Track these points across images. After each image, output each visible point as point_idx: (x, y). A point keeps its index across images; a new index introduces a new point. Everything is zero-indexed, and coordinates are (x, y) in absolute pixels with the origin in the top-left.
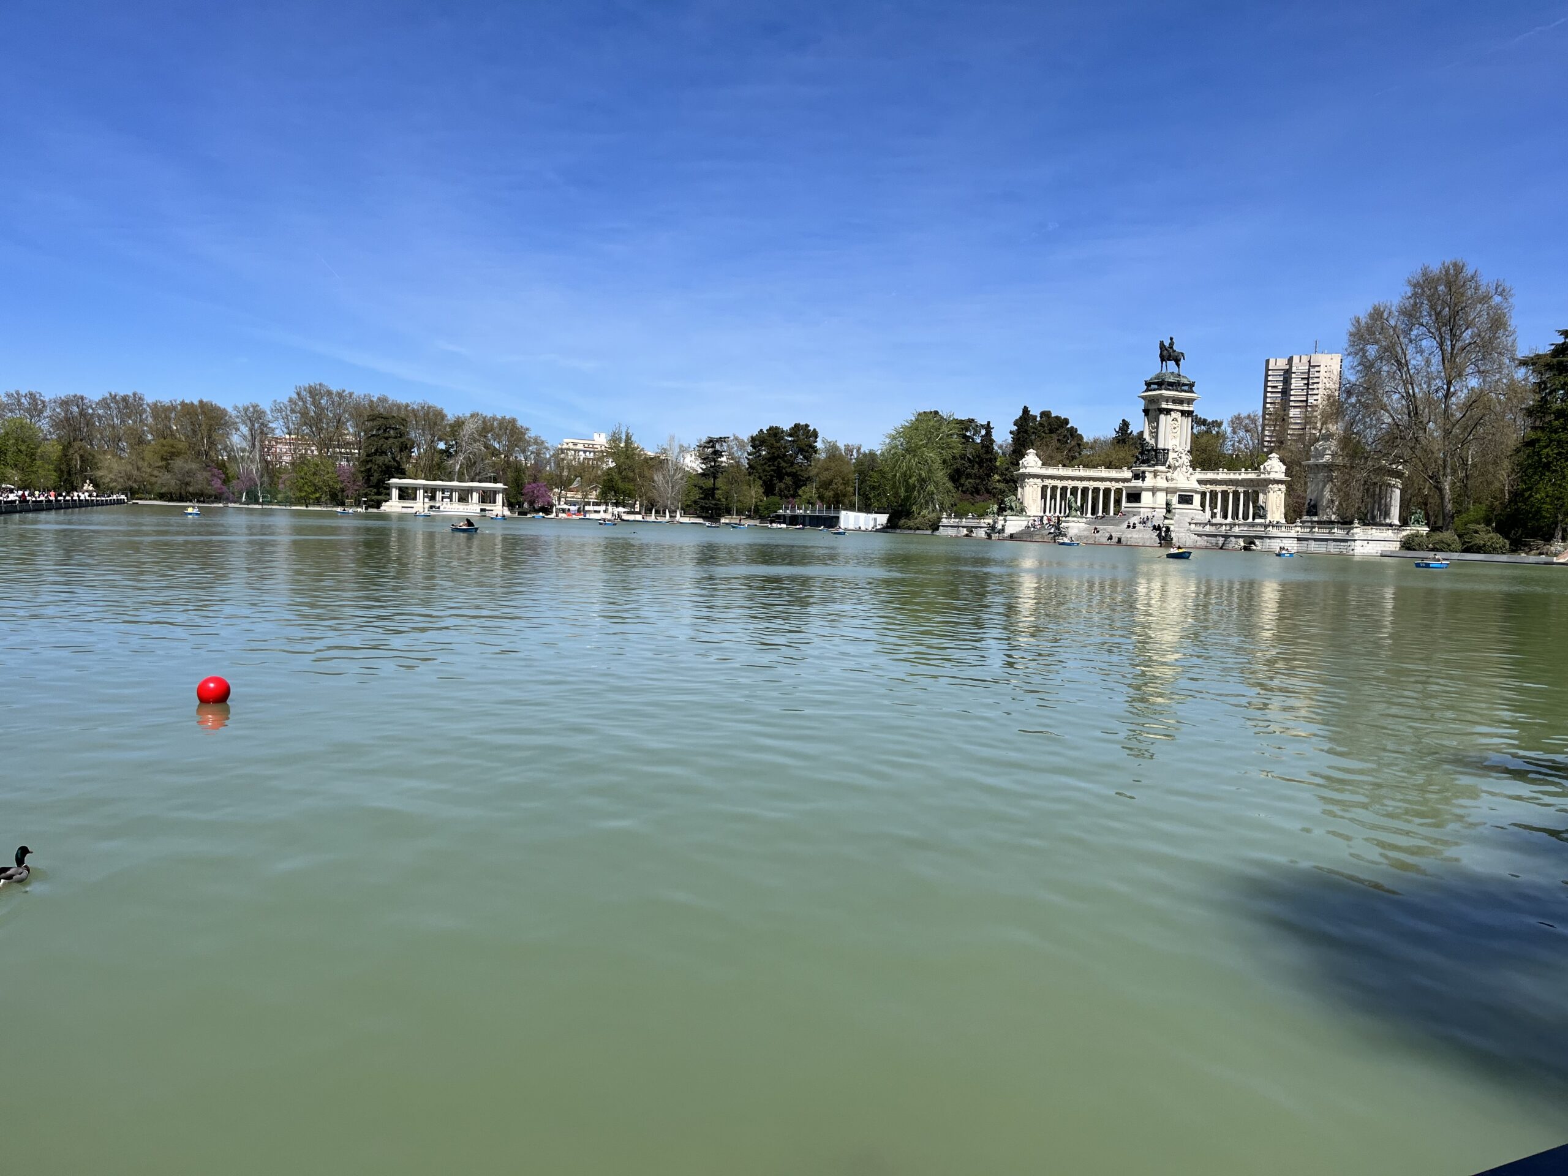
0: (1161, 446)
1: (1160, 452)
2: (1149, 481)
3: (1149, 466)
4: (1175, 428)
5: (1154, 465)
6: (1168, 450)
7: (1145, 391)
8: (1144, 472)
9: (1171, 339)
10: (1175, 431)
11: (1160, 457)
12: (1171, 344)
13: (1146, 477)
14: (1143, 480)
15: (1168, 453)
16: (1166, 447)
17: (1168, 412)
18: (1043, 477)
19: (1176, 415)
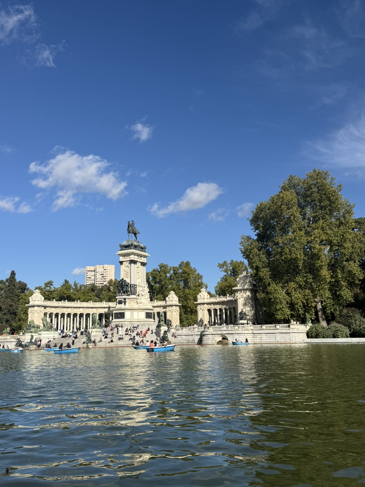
0: (132, 283)
1: (132, 287)
2: (127, 306)
3: (128, 295)
5: (130, 295)
6: (136, 285)
7: (120, 250)
8: (125, 299)
9: (133, 221)
10: (139, 274)
11: (133, 289)
12: (133, 224)
13: (126, 302)
14: (125, 304)
15: (136, 287)
16: (135, 284)
17: (134, 262)
18: (45, 307)
19: (139, 264)
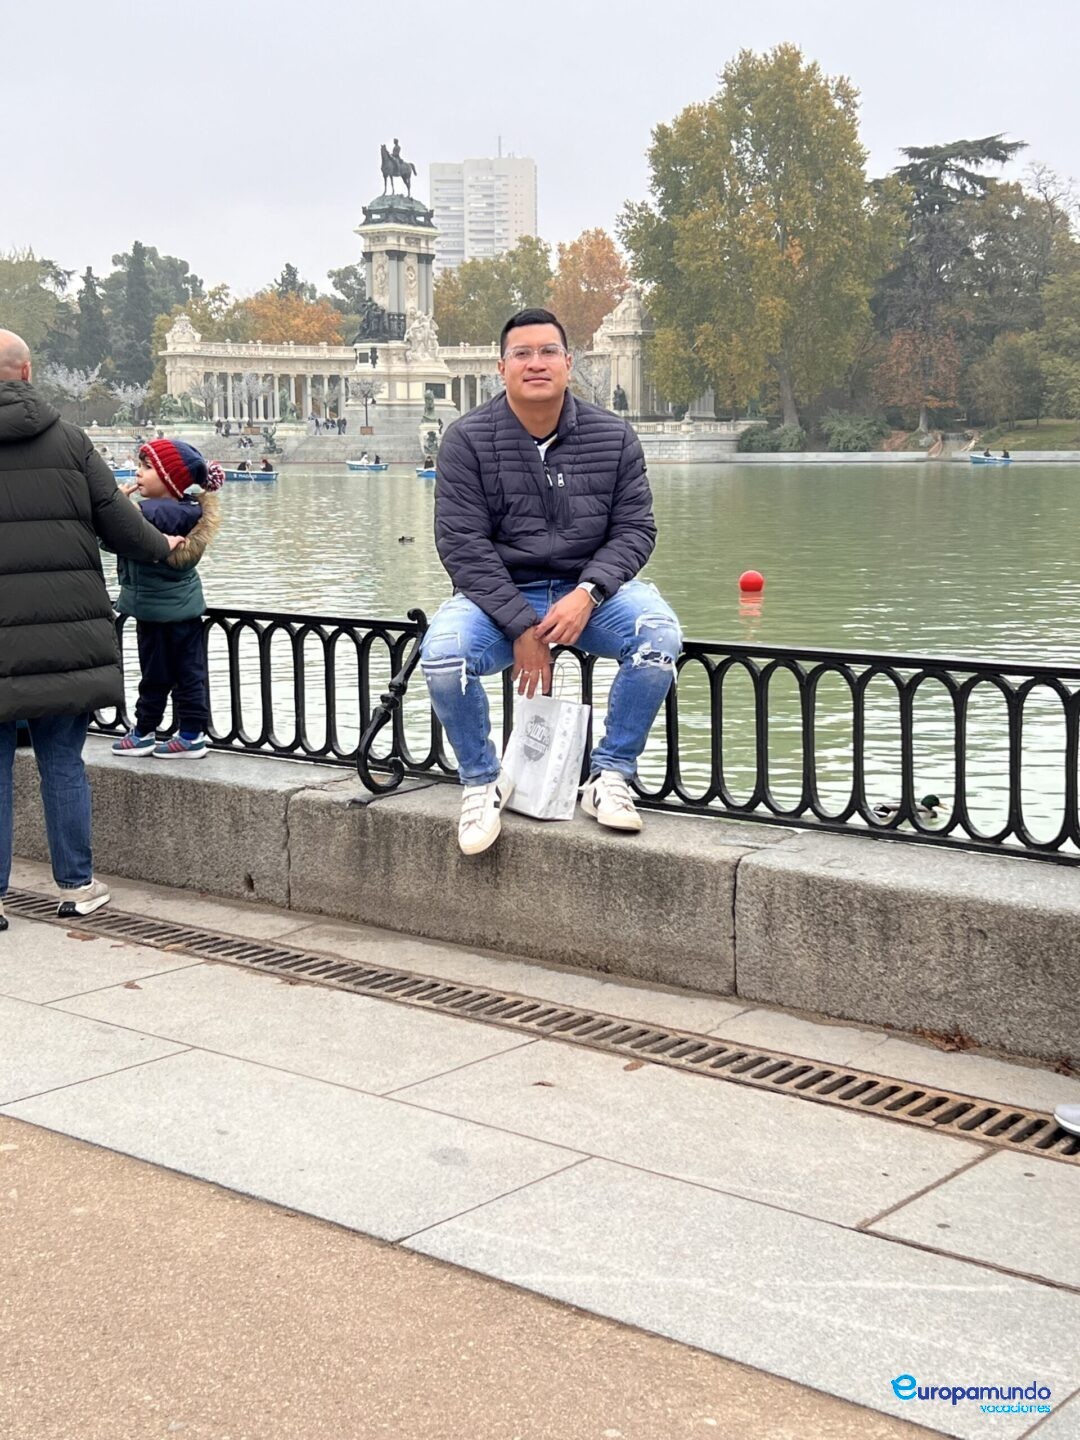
0: (395, 310)
1: (394, 320)
2: (381, 367)
3: (381, 342)
4: (411, 282)
5: (385, 341)
6: (406, 316)
7: (364, 224)
8: (373, 351)
10: (411, 286)
11: (395, 325)
13: (377, 358)
14: (374, 363)
15: (404, 320)
16: (402, 312)
17: (399, 256)
18: (206, 359)
19: (410, 261)
